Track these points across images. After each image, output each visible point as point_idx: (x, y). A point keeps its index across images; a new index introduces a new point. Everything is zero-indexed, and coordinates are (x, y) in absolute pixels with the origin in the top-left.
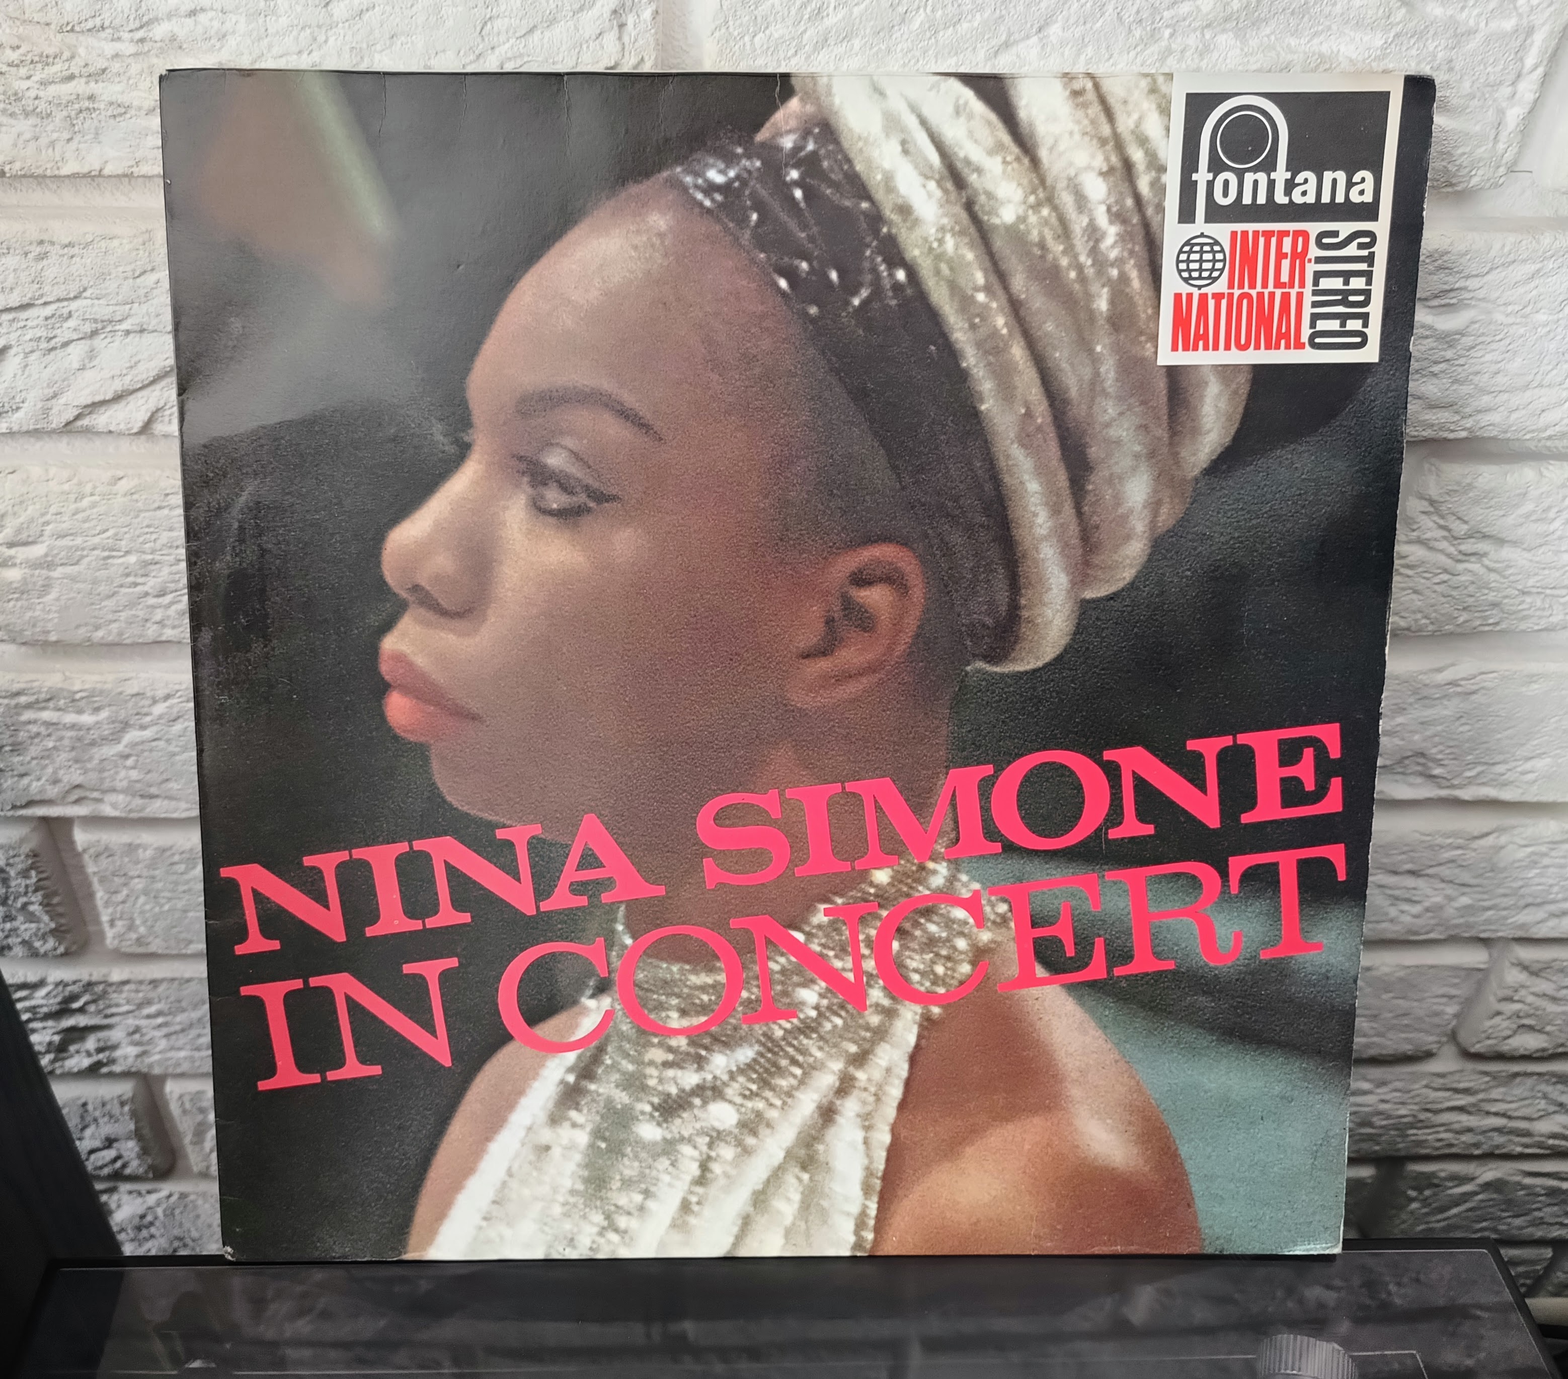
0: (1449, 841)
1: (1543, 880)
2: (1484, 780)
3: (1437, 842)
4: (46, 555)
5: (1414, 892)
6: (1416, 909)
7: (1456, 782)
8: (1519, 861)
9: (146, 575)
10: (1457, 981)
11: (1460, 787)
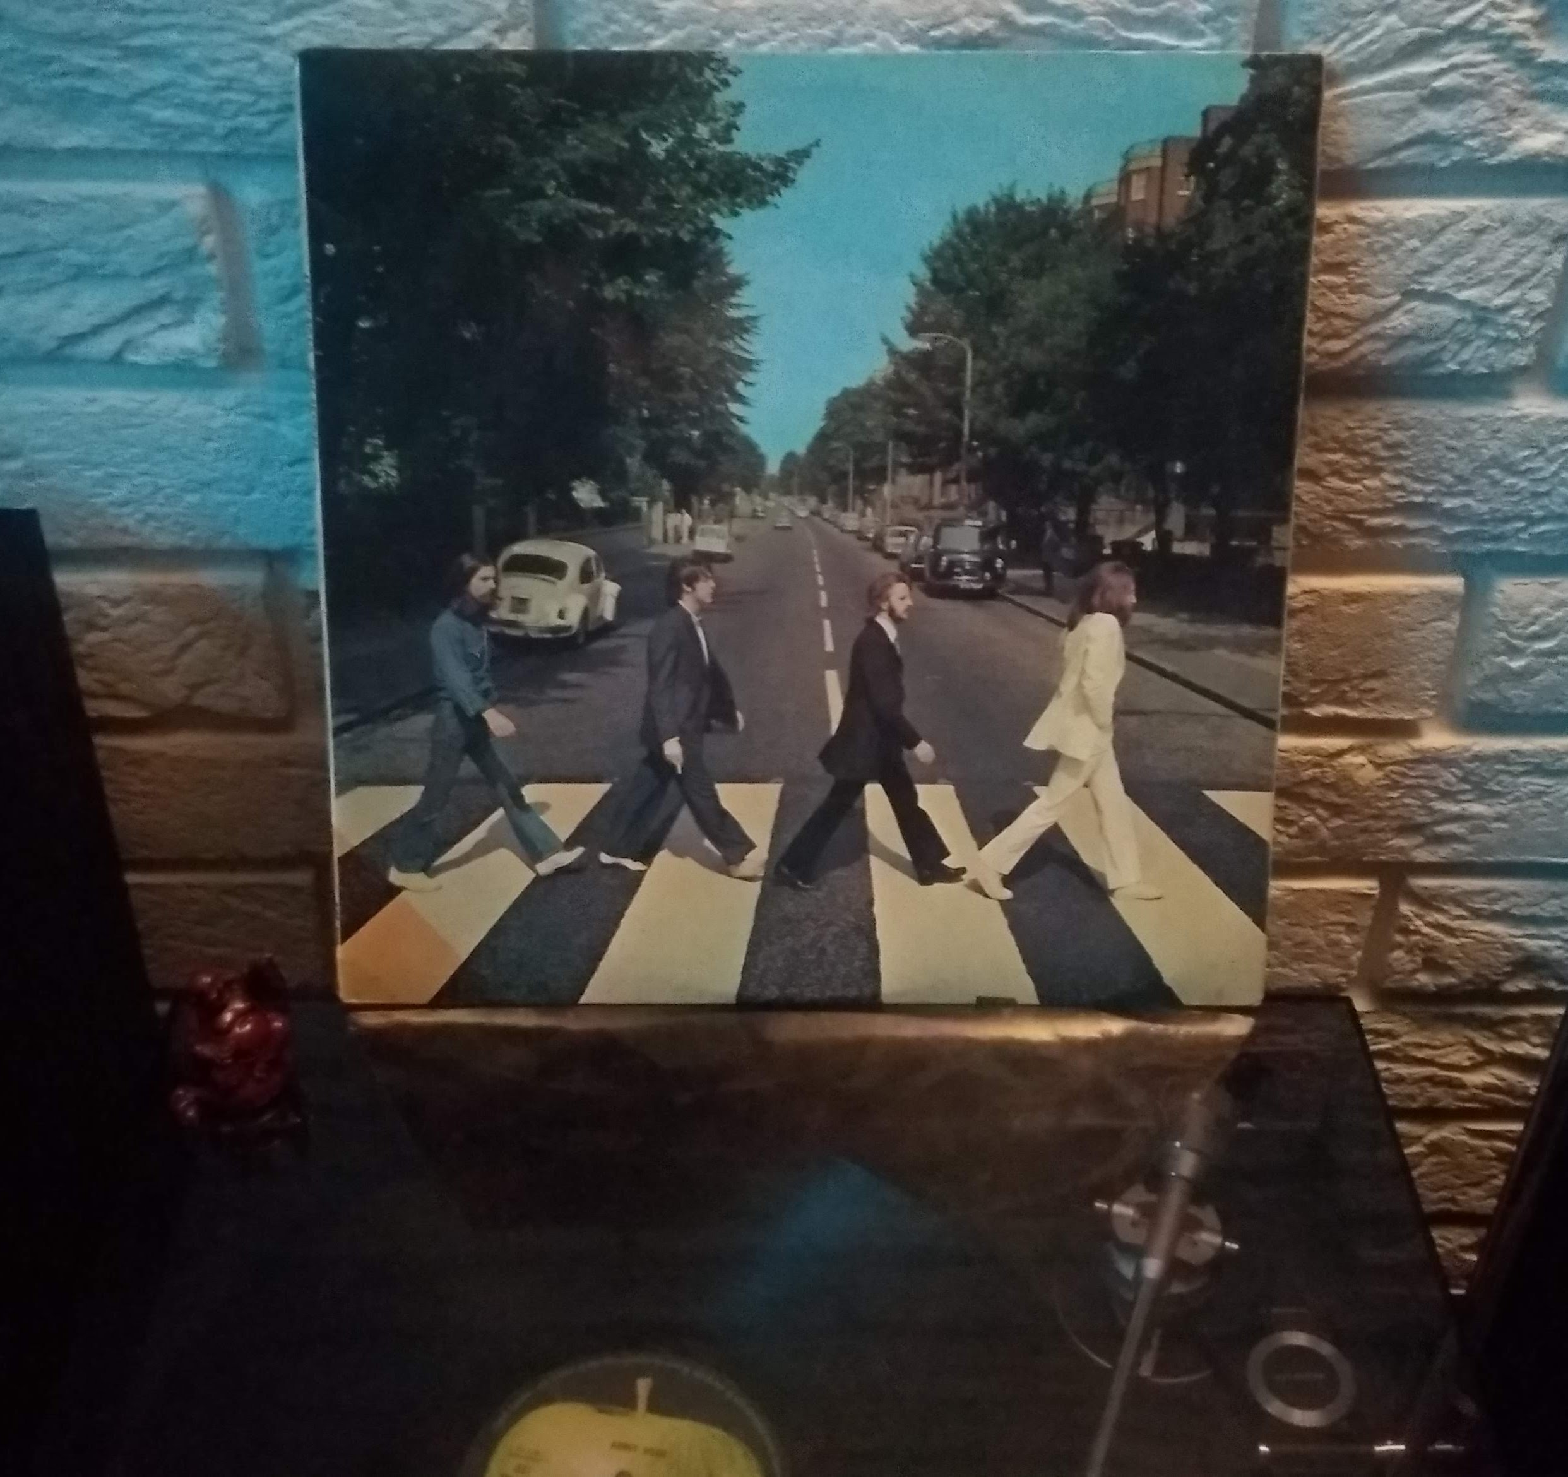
0: (1309, 757)
1: (1407, 801)
2: (1331, 698)
3: (1296, 758)
4: (26, 467)
5: (1288, 811)
6: (1293, 830)
7: (1304, 699)
8: (1379, 779)
9: (111, 487)
10: (1349, 907)
11: (1311, 704)
